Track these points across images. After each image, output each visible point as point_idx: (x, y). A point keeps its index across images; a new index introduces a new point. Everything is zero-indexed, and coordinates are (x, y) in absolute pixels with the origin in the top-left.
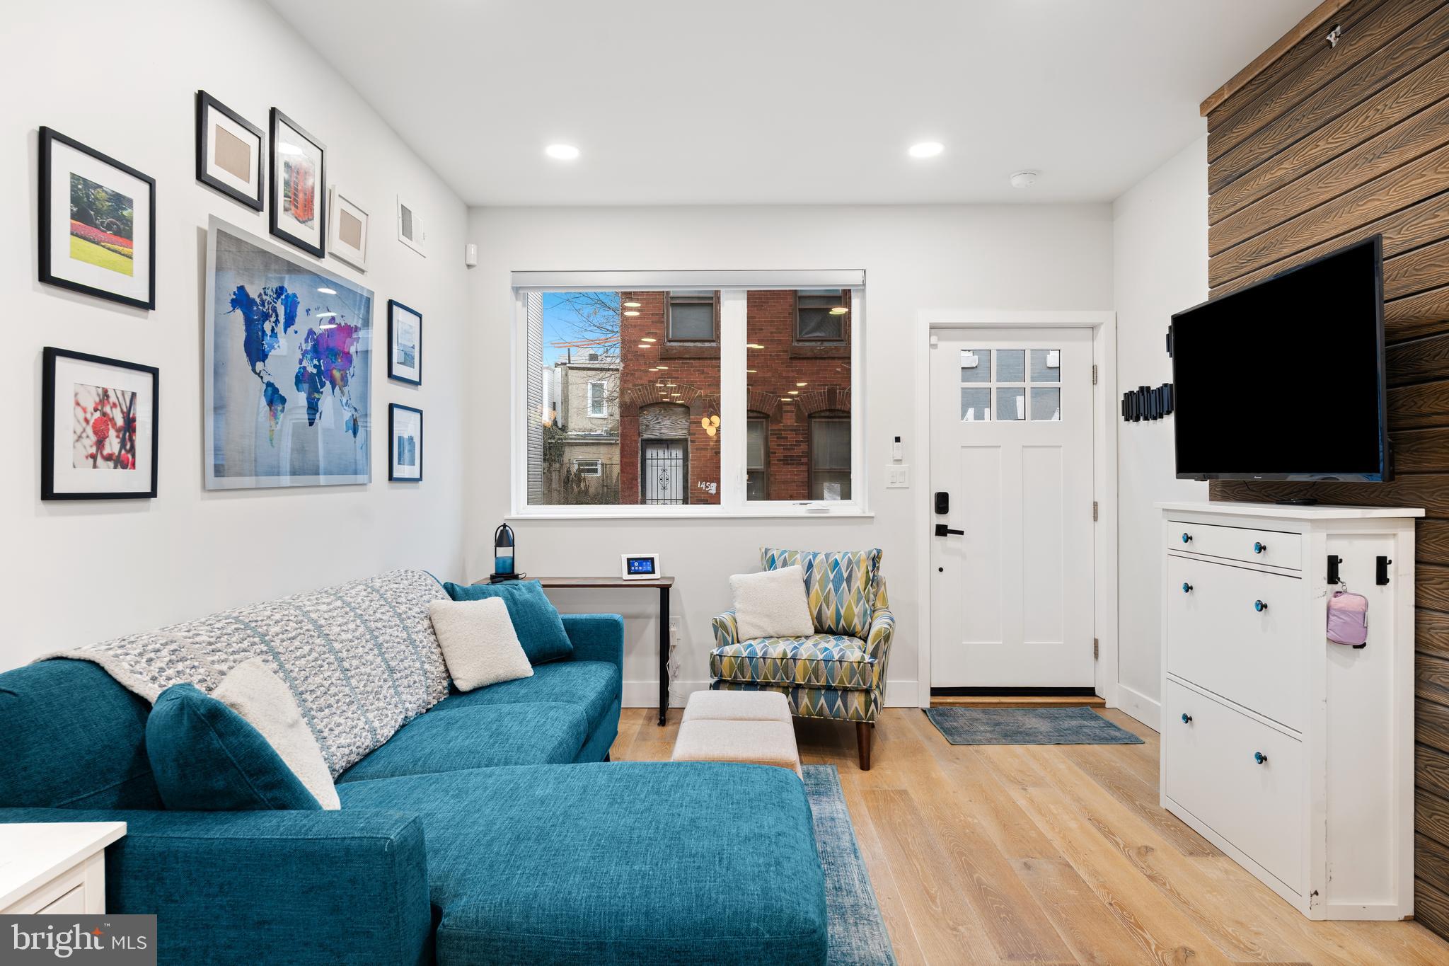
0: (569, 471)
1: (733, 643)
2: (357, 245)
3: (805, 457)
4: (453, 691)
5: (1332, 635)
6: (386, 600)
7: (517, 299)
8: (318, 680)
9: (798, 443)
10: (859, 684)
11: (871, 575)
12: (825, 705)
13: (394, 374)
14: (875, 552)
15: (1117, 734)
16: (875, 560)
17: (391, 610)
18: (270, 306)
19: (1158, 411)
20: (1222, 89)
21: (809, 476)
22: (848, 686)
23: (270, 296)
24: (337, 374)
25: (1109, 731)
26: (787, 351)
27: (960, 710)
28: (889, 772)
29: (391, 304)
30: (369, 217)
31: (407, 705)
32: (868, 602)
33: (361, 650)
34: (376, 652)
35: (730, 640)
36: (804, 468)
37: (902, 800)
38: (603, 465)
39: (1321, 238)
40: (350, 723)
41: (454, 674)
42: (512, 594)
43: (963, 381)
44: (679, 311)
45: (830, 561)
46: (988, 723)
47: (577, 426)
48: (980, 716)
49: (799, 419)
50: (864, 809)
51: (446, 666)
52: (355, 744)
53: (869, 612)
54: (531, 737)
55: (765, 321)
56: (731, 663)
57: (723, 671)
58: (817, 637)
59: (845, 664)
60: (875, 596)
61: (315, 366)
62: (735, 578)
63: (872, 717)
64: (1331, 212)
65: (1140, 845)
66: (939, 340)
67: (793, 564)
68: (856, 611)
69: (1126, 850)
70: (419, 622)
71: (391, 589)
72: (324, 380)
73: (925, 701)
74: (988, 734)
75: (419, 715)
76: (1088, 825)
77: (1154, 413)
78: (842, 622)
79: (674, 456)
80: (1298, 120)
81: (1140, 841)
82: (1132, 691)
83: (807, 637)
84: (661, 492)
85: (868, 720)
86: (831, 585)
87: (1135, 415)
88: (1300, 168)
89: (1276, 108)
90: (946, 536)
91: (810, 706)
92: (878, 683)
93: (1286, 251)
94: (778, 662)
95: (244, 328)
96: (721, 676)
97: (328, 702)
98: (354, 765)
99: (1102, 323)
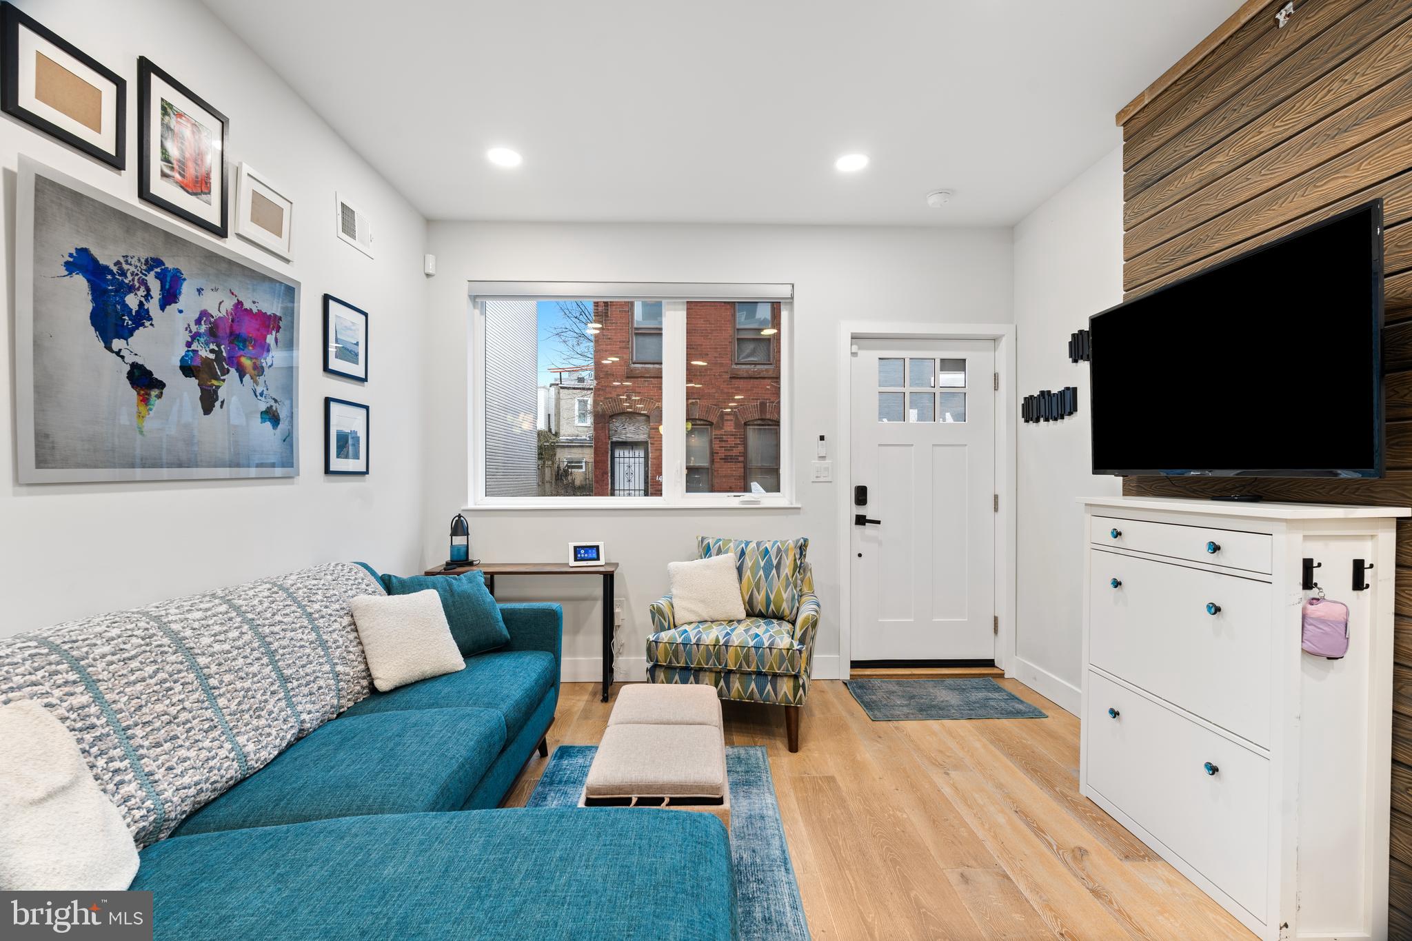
0: (559, 467)
1: (669, 629)
2: (279, 233)
3: (741, 456)
4: (373, 691)
5: (1308, 646)
6: (295, 600)
7: (474, 307)
8: (159, 708)
9: (736, 445)
10: (788, 670)
11: (799, 563)
12: (755, 690)
13: (330, 368)
14: (802, 541)
15: (1020, 707)
16: (802, 548)
17: (299, 610)
18: (136, 278)
19: (1060, 412)
20: (1142, 95)
21: (745, 472)
22: (777, 671)
23: (136, 267)
24: (246, 362)
25: (1013, 704)
26: (727, 372)
27: (877, 682)
28: (816, 755)
29: (327, 298)
30: (294, 205)
31: (304, 716)
32: (796, 587)
33: (241, 661)
34: (265, 660)
35: (666, 625)
36: (741, 465)
37: (831, 789)
38: (586, 462)
39: (1264, 227)
40: (204, 754)
41: (376, 673)
42: (450, 585)
43: (880, 386)
44: (641, 339)
45: (761, 549)
46: (903, 697)
47: (566, 433)
48: (895, 688)
49: (737, 425)
50: (792, 802)
51: (366, 664)
52: (207, 779)
53: (796, 597)
54: (425, 762)
55: (710, 348)
56: (666, 648)
57: (659, 657)
58: (749, 621)
59: (775, 651)
60: (802, 581)
61: (212, 351)
62: (673, 565)
63: (800, 702)
64: (1280, 198)
65: (1073, 847)
66: (859, 349)
67: (726, 552)
68: (785, 596)
69: (1061, 852)
70: (335, 621)
71: (306, 587)
72: (226, 367)
73: (846, 673)
74: (905, 708)
75: (324, 723)
76: (1015, 817)
77: (1055, 414)
78: (772, 606)
79: (637, 455)
80: (1236, 110)
81: (1075, 842)
82: (1029, 663)
83: (739, 621)
84: (627, 484)
85: (796, 704)
86: (761, 572)
87: (1035, 416)
88: (1237, 158)
89: (1208, 102)
90: (865, 525)
91: (741, 690)
92: (806, 668)
93: (1218, 246)
94: (711, 648)
95: (90, 297)
96: (657, 661)
97: (172, 734)
98: (208, 803)
99: (1004, 335)
